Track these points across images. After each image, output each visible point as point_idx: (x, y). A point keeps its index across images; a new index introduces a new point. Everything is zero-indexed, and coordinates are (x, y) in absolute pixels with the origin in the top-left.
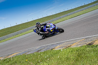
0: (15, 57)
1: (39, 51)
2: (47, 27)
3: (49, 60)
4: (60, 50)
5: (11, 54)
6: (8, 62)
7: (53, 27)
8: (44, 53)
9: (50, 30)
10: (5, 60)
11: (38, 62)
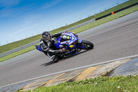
9: (68, 46)
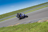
0: (19, 25)
1: (30, 23)
2: (21, 15)
3: (36, 27)
4: (41, 23)
5: (16, 24)
6: (15, 27)
7: (24, 15)
8: (33, 24)
10: (14, 27)
11: (30, 28)
